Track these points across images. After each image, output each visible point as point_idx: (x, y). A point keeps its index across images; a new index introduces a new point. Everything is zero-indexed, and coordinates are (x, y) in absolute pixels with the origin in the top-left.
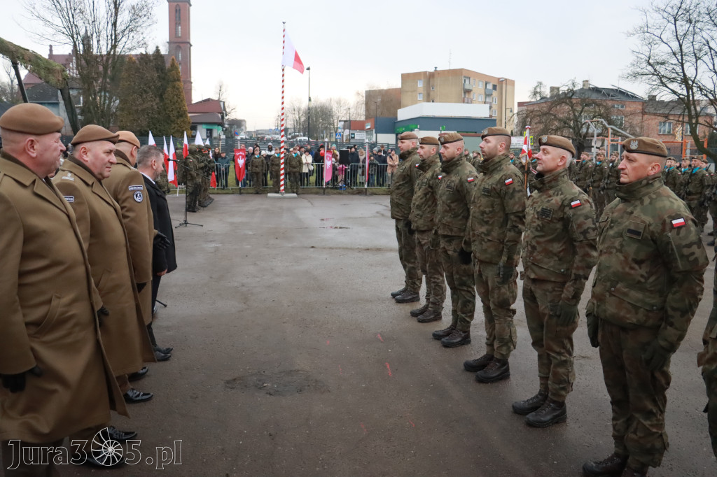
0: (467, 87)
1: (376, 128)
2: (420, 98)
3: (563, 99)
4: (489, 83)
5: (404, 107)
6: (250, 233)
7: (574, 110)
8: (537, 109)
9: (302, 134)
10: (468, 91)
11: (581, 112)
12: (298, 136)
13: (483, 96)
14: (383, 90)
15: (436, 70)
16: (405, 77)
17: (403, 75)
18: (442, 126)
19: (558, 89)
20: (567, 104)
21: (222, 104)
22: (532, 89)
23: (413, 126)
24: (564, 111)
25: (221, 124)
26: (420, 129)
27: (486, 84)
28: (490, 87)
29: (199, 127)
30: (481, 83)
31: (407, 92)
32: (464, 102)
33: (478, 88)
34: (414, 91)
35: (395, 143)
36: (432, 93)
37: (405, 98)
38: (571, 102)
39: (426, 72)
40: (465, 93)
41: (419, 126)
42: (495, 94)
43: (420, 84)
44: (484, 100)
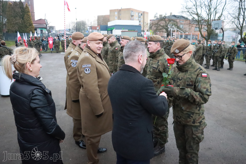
0: (132, 14)
1: (100, 29)
2: (116, 18)
3: (162, 19)
5: (111, 21)
6: (53, 66)
7: (166, 23)
8: (154, 22)
9: (75, 31)
11: (168, 23)
12: (74, 32)
13: (138, 18)
14: (103, 15)
16: (111, 11)
18: (123, 28)
19: (162, 15)
20: (164, 21)
21: (46, 21)
23: (112, 28)
24: (163, 23)
25: (46, 28)
26: (115, 29)
27: (139, 13)
29: (38, 29)
30: (137, 13)
31: (111, 16)
32: (131, 20)
33: (136, 15)
34: (114, 16)
36: (120, 16)
37: (111, 18)
38: (165, 20)
40: (131, 16)
41: (115, 28)
42: (142, 17)
43: (116, 14)
44: (138, 19)
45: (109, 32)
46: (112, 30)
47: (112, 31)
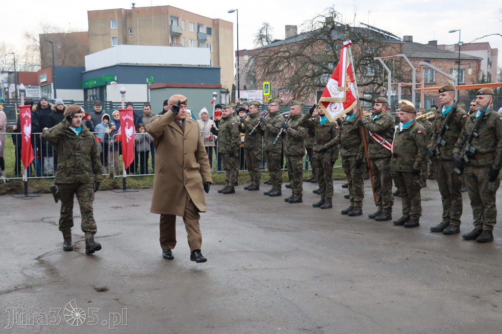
0: (175, 29)
2: (115, 44)
4: (202, 25)
5: (92, 53)
10: (176, 36)
13: (196, 40)
15: (133, 8)
16: (93, 16)
17: (90, 13)
18: (149, 77)
22: (257, 32)
23: (108, 78)
26: (118, 82)
27: (198, 27)
28: (203, 30)
30: (192, 25)
31: (96, 35)
32: (172, 45)
33: (188, 30)
34: (106, 34)
35: (83, 100)
36: (130, 37)
37: (94, 42)
40: (172, 37)
41: (116, 78)
42: (210, 39)
43: (114, 26)
45: (90, 92)
46: (104, 84)
47: (102, 88)
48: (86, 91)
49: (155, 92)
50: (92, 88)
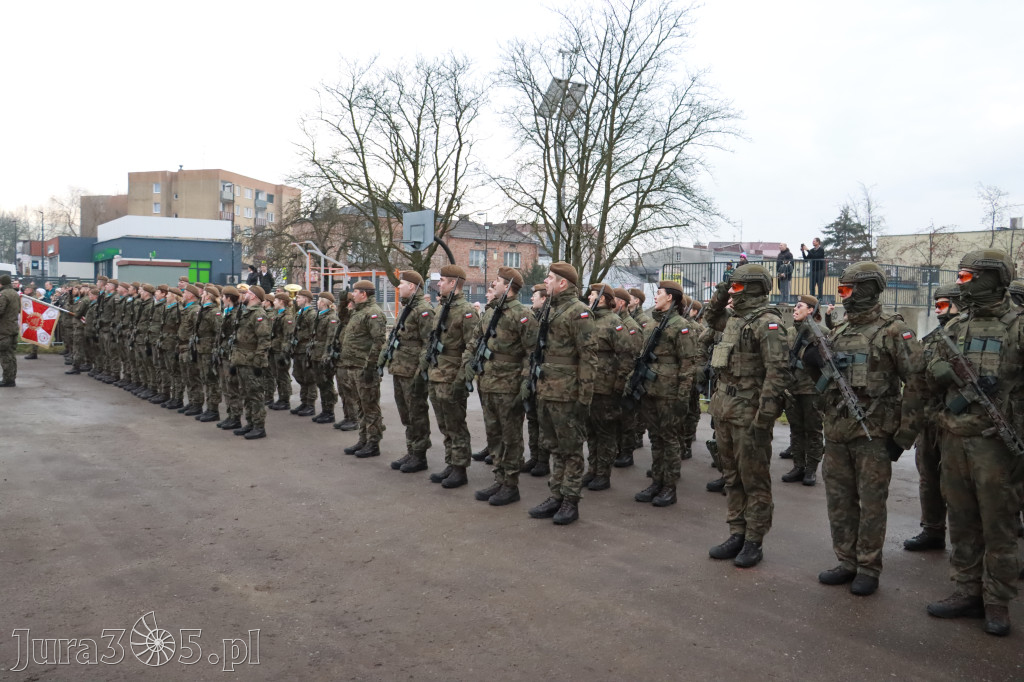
0: (227, 195)
1: (60, 253)
2: (157, 210)
4: (262, 192)
10: (228, 203)
13: (253, 211)
15: (181, 170)
16: (135, 179)
17: (131, 176)
23: (112, 251)
26: (123, 255)
27: (257, 194)
28: (263, 197)
30: (249, 191)
31: (136, 200)
32: (221, 219)
33: (244, 197)
34: (147, 199)
36: (174, 204)
37: (134, 210)
39: (164, 173)
40: (224, 205)
41: (120, 252)
42: (271, 208)
43: (157, 191)
44: (253, 216)
46: (109, 258)
47: (109, 262)
48: (97, 264)
49: (124, 268)
50: (102, 262)
